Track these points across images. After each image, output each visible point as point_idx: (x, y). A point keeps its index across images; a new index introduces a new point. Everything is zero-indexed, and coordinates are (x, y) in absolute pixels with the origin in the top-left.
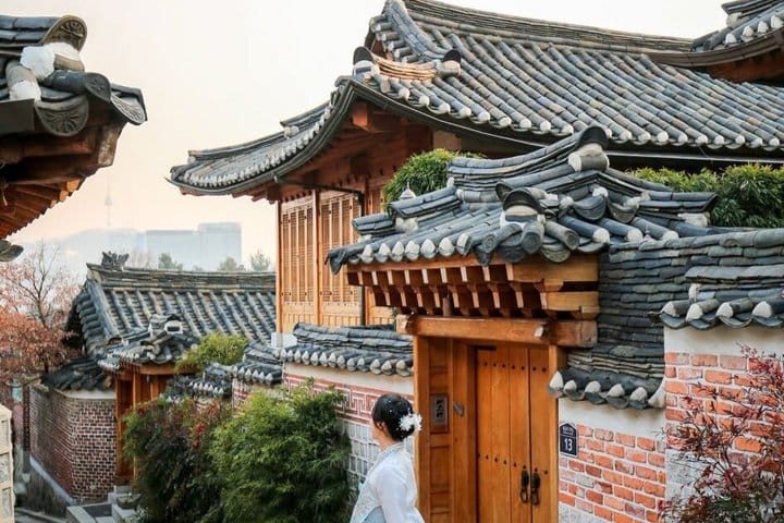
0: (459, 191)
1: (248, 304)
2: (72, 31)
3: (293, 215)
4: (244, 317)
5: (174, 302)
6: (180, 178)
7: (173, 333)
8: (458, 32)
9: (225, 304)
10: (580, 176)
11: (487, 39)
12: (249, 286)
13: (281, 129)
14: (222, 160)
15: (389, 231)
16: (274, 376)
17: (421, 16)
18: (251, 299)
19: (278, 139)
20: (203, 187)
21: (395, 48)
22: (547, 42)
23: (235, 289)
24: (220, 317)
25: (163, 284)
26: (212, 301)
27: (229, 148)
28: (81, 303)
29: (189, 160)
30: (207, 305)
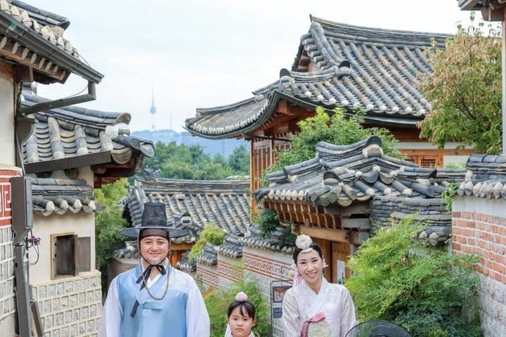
0: (321, 160)
1: (238, 202)
2: (126, 118)
3: (260, 150)
4: (236, 211)
5: (189, 202)
6: (191, 126)
7: (186, 224)
8: (356, 42)
9: (223, 202)
10: (367, 161)
11: (374, 45)
12: (239, 190)
13: (253, 96)
14: (217, 115)
15: (284, 181)
16: (239, 253)
17: (332, 33)
18: (240, 199)
19: (251, 102)
20: (204, 134)
21: (314, 56)
22: (413, 45)
23: (230, 192)
24: (220, 211)
25: (182, 190)
26: (214, 200)
27: (221, 107)
28: (130, 202)
29: (197, 115)
30: (211, 203)
